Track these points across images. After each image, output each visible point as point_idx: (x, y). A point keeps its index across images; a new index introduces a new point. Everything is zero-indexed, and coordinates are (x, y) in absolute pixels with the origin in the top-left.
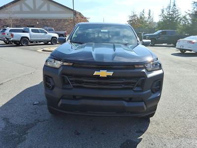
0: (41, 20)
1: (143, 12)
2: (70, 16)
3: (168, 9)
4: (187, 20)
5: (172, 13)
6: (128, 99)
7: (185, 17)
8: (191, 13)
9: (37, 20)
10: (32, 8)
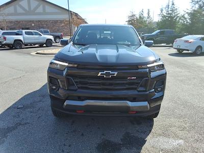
1: (142, 12)
2: (65, 17)
3: (167, 9)
4: (186, 19)
5: (171, 12)
7: (183, 16)
8: (189, 12)
9: (33, 22)
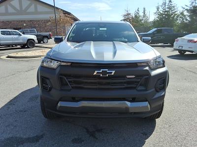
0: (28, 21)
1: (138, 10)
3: (163, 6)
4: (185, 16)
5: (168, 9)
7: (182, 13)
8: (189, 8)
9: (24, 21)
10: (19, 9)
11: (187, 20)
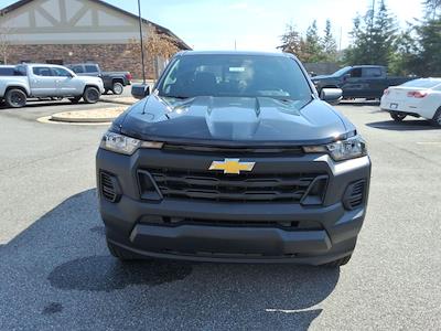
0: (78, 46)
1: (314, 26)
3: (369, 18)
4: (412, 41)
5: (378, 26)
6: (288, 225)
7: (406, 36)
8: (420, 24)
9: (70, 47)
10: (59, 20)
11: (416, 49)
